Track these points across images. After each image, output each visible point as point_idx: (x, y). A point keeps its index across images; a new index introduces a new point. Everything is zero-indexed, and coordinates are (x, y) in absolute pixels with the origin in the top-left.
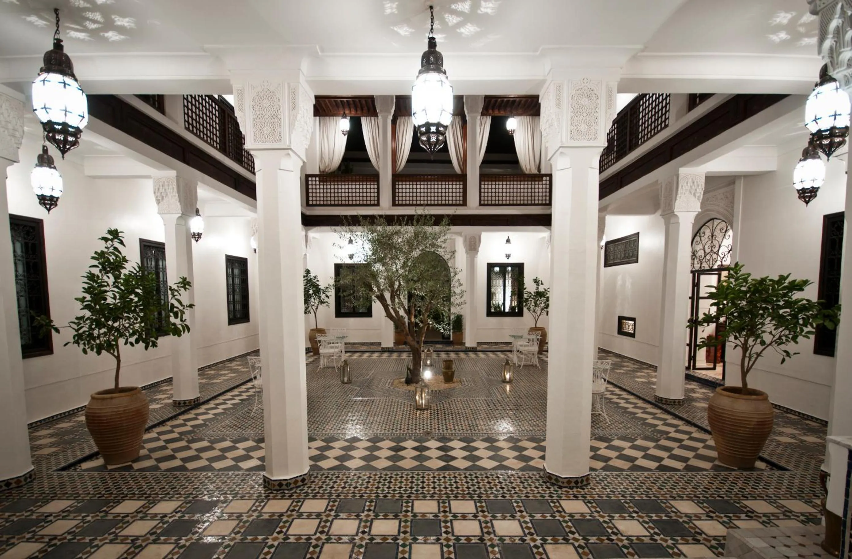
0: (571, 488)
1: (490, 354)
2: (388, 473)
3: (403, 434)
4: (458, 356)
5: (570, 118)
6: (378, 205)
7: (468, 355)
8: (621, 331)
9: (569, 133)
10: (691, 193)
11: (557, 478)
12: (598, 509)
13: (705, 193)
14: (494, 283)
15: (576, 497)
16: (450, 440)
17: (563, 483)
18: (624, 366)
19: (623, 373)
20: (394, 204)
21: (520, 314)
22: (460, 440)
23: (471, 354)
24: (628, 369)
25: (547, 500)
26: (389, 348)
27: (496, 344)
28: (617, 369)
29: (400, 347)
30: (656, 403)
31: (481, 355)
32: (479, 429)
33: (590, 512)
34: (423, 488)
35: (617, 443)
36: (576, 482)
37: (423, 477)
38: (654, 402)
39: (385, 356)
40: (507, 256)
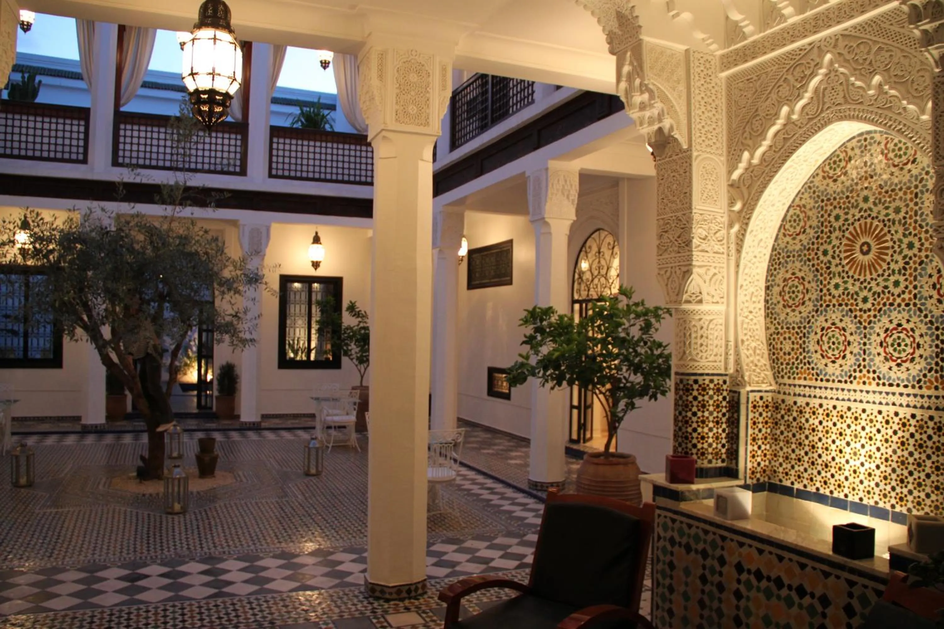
0: (402, 600)
1: (285, 434)
2: (124, 608)
3: (141, 558)
4: (228, 437)
5: (395, 96)
6: (85, 161)
7: (244, 436)
8: (492, 392)
9: (394, 114)
10: (563, 194)
11: (383, 589)
12: (435, 618)
13: (580, 195)
14: (292, 310)
15: (407, 609)
16: (222, 560)
17: (391, 594)
18: (495, 445)
19: (492, 454)
20: (115, 163)
21: (336, 364)
22: (238, 559)
23: (252, 435)
24: (501, 447)
25: (369, 617)
26: (96, 426)
27: (296, 416)
28: (484, 449)
29: (119, 423)
30: (531, 491)
31: (270, 436)
32: (267, 543)
33: (423, 622)
34: (184, 621)
35: (469, 544)
36: (409, 592)
37: (183, 608)
38: (527, 489)
39: (90, 439)
40: (313, 265)
